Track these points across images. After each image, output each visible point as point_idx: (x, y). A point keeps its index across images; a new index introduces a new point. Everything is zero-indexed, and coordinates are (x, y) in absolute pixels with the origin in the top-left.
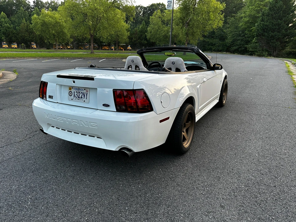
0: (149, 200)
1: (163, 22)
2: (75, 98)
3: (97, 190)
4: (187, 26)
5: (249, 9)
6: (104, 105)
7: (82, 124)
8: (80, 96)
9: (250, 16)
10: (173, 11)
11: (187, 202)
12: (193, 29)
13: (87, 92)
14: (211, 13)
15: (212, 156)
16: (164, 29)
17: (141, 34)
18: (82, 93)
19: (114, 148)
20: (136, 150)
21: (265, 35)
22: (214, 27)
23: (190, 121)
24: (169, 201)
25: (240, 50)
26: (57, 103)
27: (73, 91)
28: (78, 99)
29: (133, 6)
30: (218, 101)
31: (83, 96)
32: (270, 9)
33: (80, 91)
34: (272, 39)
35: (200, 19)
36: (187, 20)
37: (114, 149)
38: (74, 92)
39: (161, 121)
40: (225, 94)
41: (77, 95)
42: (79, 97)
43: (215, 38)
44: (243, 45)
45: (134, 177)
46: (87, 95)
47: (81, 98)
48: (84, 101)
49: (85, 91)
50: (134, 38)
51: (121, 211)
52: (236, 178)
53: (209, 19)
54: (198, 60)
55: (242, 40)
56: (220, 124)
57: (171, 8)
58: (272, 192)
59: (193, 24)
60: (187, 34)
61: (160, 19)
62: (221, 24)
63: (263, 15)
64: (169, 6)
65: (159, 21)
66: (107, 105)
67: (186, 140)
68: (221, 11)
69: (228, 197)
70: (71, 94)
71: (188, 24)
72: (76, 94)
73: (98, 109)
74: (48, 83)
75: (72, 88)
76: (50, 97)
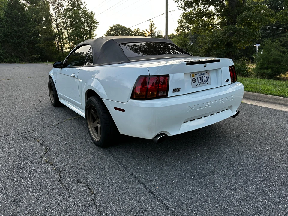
2: (199, 83)
6: (226, 81)
18: (205, 76)
21: (10, 41)
27: (196, 77)
28: (202, 84)
31: (206, 80)
32: (6, 15)
33: (203, 75)
38: (198, 78)
41: (200, 80)
42: (203, 82)
46: (209, 77)
47: (205, 81)
48: (208, 84)
49: (206, 75)
66: (228, 80)
70: (194, 81)
72: (199, 79)
73: (221, 86)
74: (169, 75)
75: (195, 74)
76: (175, 91)
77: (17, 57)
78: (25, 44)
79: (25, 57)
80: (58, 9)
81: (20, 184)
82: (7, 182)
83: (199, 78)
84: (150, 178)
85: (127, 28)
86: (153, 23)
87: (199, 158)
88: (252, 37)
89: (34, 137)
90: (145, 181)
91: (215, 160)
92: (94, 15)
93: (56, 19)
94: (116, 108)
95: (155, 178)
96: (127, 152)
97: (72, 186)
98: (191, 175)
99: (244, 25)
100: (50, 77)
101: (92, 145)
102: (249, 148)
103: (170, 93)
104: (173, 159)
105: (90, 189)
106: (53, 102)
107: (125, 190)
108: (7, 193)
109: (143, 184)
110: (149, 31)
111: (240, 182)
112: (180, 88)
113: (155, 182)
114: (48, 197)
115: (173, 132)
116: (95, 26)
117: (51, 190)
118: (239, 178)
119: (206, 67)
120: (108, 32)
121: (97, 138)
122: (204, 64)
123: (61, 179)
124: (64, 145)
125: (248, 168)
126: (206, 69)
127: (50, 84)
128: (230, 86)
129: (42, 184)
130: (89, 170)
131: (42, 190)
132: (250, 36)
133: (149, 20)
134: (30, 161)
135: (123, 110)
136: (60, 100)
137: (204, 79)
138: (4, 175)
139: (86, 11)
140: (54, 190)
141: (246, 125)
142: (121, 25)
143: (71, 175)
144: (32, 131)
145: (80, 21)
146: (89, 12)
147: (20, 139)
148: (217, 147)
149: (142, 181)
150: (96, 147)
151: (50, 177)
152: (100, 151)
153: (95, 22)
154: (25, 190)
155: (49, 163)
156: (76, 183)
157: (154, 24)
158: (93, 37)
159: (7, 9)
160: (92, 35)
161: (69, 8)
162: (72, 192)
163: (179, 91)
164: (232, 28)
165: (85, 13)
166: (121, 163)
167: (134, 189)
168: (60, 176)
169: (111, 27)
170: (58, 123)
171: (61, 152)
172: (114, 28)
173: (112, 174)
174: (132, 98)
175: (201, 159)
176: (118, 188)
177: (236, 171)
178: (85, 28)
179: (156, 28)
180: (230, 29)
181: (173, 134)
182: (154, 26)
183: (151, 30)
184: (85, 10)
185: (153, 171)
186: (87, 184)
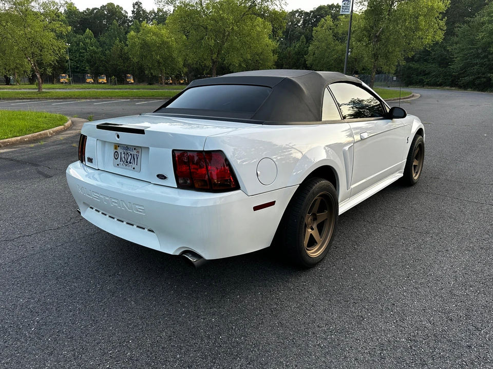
0: (221, 346)
1: (335, 35)
2: (122, 163)
3: (141, 318)
4: (377, 41)
6: (158, 176)
7: (124, 207)
8: (129, 160)
10: (352, 16)
11: (287, 358)
12: (386, 46)
13: (138, 154)
14: (421, 18)
15: (362, 276)
16: (337, 48)
17: (298, 58)
18: (131, 154)
19: (171, 249)
20: (208, 255)
22: (426, 42)
23: (327, 210)
24: (255, 351)
26: (99, 169)
27: (119, 150)
28: (126, 165)
29: (283, 12)
30: (402, 175)
31: (132, 161)
33: (129, 152)
35: (401, 29)
36: (377, 31)
37: (171, 252)
39: (256, 208)
40: (419, 163)
41: (124, 157)
42: (127, 162)
43: (430, 62)
45: (209, 301)
46: (137, 159)
47: (130, 163)
48: (134, 168)
49: (134, 152)
50: (286, 65)
51: (166, 360)
52: (394, 323)
53: (417, 29)
54: (395, 100)
55: (482, 65)
56: (398, 218)
57: (348, 12)
58: (459, 357)
59: (388, 39)
60: (375, 56)
61: (331, 31)
62: (440, 36)
64: (345, 9)
65: (329, 35)
66: (164, 176)
67: (317, 243)
68: (440, 13)
69: (368, 357)
70: (116, 156)
71: (378, 39)
72: (123, 155)
74: (86, 137)
75: (119, 146)
83: (122, 153)
137: (130, 158)
163: (92, 162)
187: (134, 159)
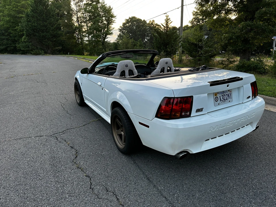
2: (221, 101)
5: (6, 8)
9: (9, 15)
18: (227, 94)
21: (36, 35)
25: (9, 49)
27: (218, 96)
28: (224, 102)
31: (228, 98)
32: (32, 11)
33: (225, 94)
34: (44, 39)
38: (220, 96)
41: (223, 98)
42: (225, 100)
44: (11, 44)
46: (231, 95)
47: (227, 99)
48: (229, 101)
49: (229, 93)
63: (27, 16)
70: (217, 99)
72: (221, 97)
73: (243, 103)
74: (193, 96)
75: (218, 93)
76: (198, 111)
77: (41, 49)
78: (49, 38)
79: (49, 49)
80: (78, 4)
81: (57, 189)
82: (46, 186)
84: (172, 192)
85: (143, 20)
86: (169, 17)
87: (218, 173)
88: (270, 34)
89: (64, 139)
90: (168, 195)
91: (233, 175)
92: (111, 9)
93: (77, 14)
94: (140, 123)
95: (176, 192)
96: (149, 161)
97: (102, 195)
98: (211, 191)
99: (262, 21)
100: (76, 79)
101: (116, 151)
102: (268, 164)
103: (193, 113)
104: (192, 172)
105: (118, 199)
106: (78, 102)
107: (150, 203)
108: (47, 198)
109: (165, 197)
110: (165, 25)
111: (259, 203)
112: (203, 108)
113: (176, 196)
114: (82, 204)
115: (194, 151)
116: (112, 20)
117: (84, 197)
118: (258, 198)
119: (229, 87)
120: (124, 24)
121: (121, 145)
122: (227, 84)
123: (92, 187)
124: (92, 149)
125: (267, 187)
126: (228, 88)
127: (76, 85)
128: (251, 101)
129: (76, 190)
130: (116, 179)
131: (77, 197)
132: (268, 32)
133: (164, 14)
134: (63, 165)
135: (148, 127)
136: (85, 101)
137: (226, 97)
138: (43, 178)
139: (104, 6)
140: (86, 197)
141: (264, 136)
142: (136, 17)
143: (100, 182)
144: (62, 132)
145: (99, 15)
146: (108, 6)
147: (53, 140)
148: (236, 161)
149: (165, 194)
150: (120, 153)
151: (81, 183)
152: (124, 159)
153: (112, 16)
154: (62, 195)
155: (80, 168)
156: (105, 192)
157: (170, 19)
158: (110, 30)
159: (33, 5)
160: (110, 28)
161: (88, 3)
162: (103, 201)
163: (202, 111)
164: (250, 25)
165: (103, 7)
166: (143, 173)
167: (158, 202)
168: (91, 182)
169: (127, 20)
170: (84, 124)
171: (89, 156)
172: (129, 20)
173: (137, 184)
174: (157, 116)
175: (220, 174)
176: (143, 200)
177: (255, 189)
178: (103, 21)
179: (171, 22)
180: (248, 26)
181: (194, 152)
182: (170, 20)
183: (167, 24)
184: (103, 4)
185: (175, 184)
186: (115, 194)
187: (229, 96)
